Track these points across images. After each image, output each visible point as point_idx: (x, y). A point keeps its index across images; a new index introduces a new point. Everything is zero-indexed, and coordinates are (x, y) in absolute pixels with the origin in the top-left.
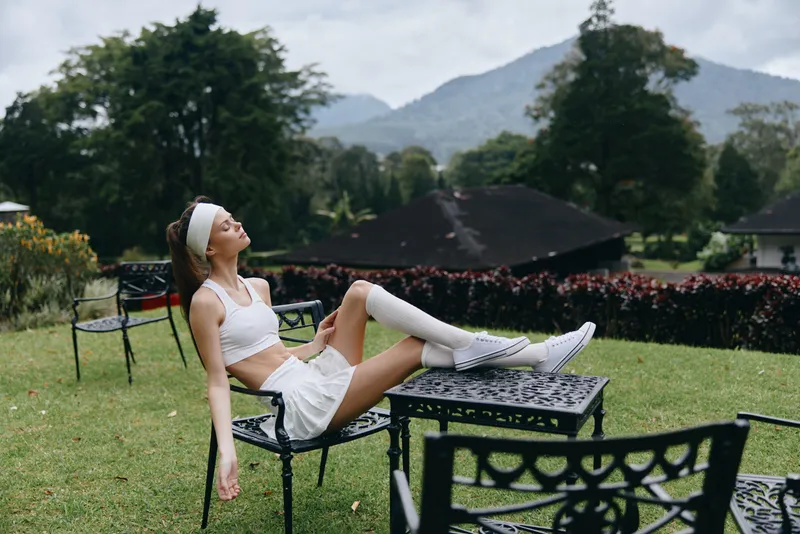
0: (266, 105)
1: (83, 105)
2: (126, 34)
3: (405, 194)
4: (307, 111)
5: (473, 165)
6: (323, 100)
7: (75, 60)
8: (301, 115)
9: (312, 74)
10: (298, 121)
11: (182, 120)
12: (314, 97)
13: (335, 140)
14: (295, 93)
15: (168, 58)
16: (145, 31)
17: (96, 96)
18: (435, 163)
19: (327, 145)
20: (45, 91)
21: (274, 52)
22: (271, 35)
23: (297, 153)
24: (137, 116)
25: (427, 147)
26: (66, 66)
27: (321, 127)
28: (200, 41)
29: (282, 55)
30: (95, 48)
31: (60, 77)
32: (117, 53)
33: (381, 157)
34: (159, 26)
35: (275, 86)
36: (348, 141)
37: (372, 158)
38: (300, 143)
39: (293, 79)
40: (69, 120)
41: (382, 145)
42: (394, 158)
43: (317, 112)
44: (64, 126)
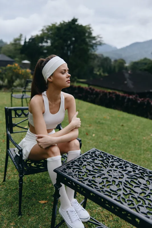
0: (87, 44)
1: (45, 40)
2: (56, 23)
3: (117, 70)
4: (96, 47)
5: (135, 65)
6: (101, 44)
7: (45, 29)
8: (94, 47)
9: (99, 37)
10: (93, 49)
11: (66, 46)
12: (98, 43)
13: (102, 55)
14: (94, 42)
15: (65, 30)
16: (61, 23)
17: (48, 38)
18: (125, 63)
19: (100, 56)
20: (37, 36)
21: (90, 31)
22: (90, 26)
23: (92, 57)
24: (56, 44)
25: (125, 59)
26: (43, 30)
27: (99, 51)
28: (73, 26)
29: (92, 32)
30: (49, 26)
31: (41, 32)
32: (53, 28)
33: (113, 60)
34: (64, 22)
35: (90, 39)
36: (105, 55)
37: (110, 60)
38: (93, 55)
39: (94, 38)
40: (42, 43)
41: (113, 57)
42: (116, 61)
43: (99, 47)
44: (40, 44)
